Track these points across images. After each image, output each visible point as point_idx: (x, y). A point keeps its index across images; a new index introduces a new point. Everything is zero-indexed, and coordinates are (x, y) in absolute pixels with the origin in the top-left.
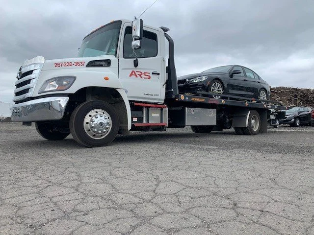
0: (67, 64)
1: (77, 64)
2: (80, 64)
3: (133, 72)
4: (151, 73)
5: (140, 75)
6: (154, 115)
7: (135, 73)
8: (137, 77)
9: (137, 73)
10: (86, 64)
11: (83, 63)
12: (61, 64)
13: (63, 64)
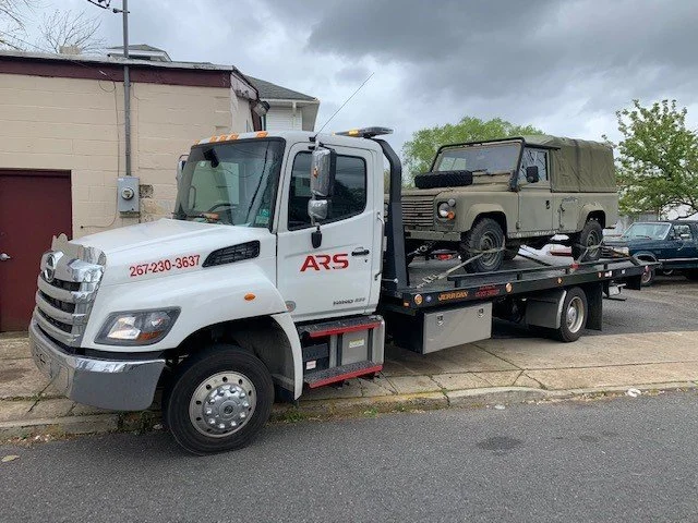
0: (159, 267)
1: (184, 263)
2: (190, 261)
3: (310, 258)
4: (350, 254)
5: (325, 264)
6: (352, 345)
7: (314, 261)
8: (317, 269)
9: (318, 261)
10: (202, 261)
11: (195, 259)
12: (144, 268)
13: (150, 267)
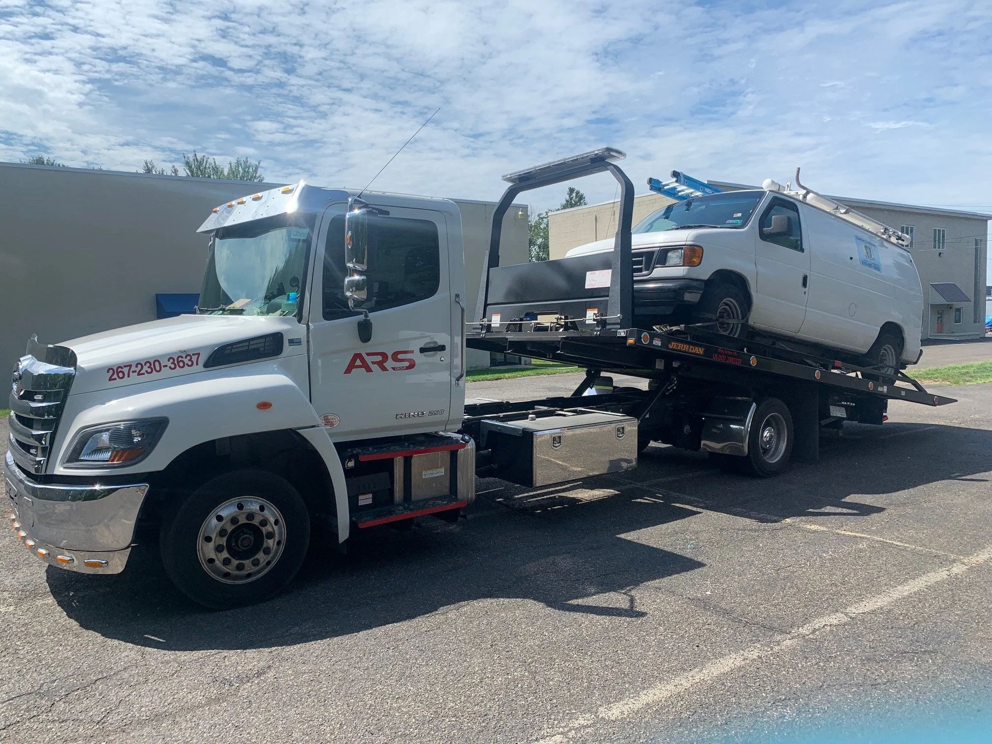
1: (177, 363)
2: (186, 361)
4: (417, 351)
5: (381, 365)
6: (427, 474)
7: (363, 360)
8: (369, 370)
9: (369, 360)
10: (203, 359)
13: (133, 369)
